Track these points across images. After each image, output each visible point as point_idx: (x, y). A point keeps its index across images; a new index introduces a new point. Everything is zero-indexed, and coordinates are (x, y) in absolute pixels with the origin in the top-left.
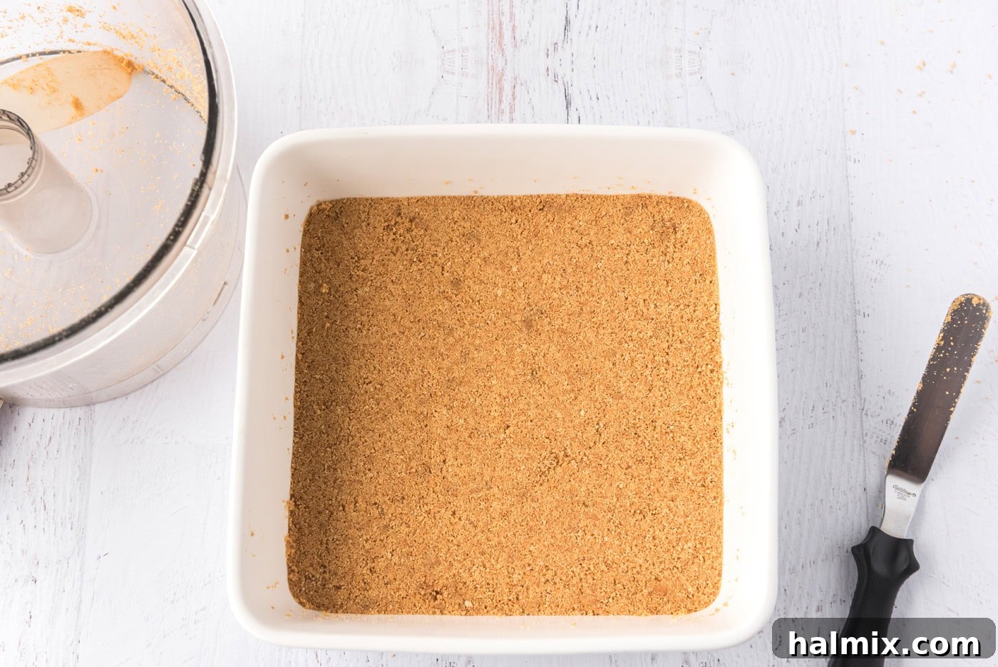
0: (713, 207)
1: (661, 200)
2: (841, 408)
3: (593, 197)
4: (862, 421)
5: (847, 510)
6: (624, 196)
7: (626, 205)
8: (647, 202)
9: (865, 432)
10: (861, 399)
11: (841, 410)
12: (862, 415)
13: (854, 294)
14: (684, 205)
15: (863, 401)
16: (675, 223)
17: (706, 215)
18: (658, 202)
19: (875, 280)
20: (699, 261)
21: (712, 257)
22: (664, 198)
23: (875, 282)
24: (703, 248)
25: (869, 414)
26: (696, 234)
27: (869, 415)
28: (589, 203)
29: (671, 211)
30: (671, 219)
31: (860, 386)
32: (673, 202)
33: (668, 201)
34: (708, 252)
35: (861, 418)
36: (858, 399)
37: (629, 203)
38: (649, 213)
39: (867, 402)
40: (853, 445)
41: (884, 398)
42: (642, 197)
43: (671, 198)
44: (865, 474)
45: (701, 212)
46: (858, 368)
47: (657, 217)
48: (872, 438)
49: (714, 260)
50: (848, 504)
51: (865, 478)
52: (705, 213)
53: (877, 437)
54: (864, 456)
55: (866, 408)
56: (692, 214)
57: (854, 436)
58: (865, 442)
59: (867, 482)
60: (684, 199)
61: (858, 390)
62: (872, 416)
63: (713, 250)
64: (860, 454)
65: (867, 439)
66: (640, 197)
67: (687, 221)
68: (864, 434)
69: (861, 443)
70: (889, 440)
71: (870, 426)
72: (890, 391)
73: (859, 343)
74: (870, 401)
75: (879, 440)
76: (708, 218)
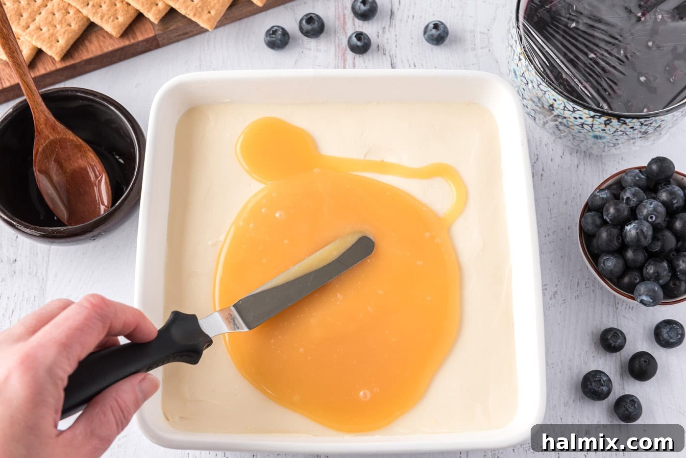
40: (608, 311)
57: (609, 305)
64: (614, 318)
65: (619, 306)
68: (616, 303)
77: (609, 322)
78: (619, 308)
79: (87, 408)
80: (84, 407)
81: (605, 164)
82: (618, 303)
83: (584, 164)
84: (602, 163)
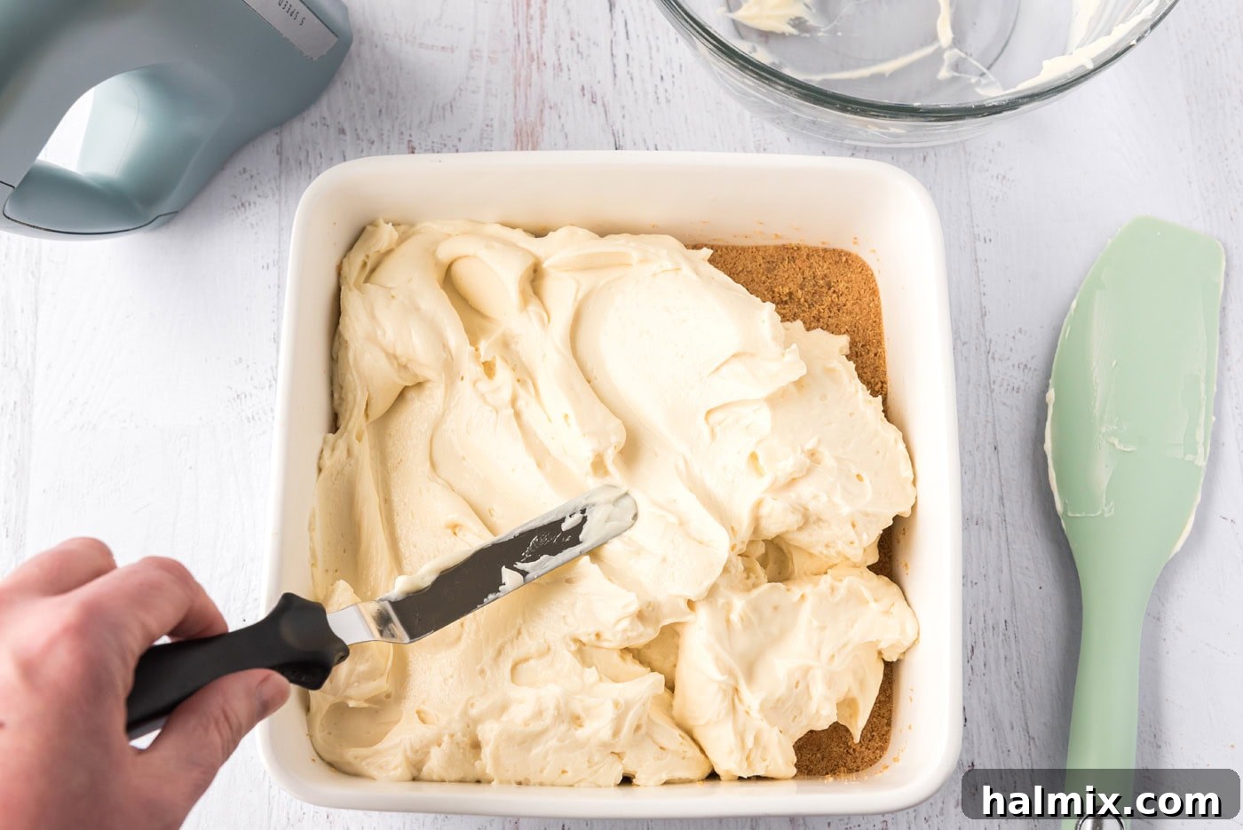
0: (878, 260)
1: (812, 253)
2: (962, 352)
3: (726, 249)
4: (988, 367)
5: (975, 474)
6: (765, 247)
7: (769, 259)
8: (795, 255)
9: (992, 379)
10: (986, 340)
11: (962, 355)
12: (987, 359)
13: (971, 216)
14: (842, 259)
15: (988, 344)
16: (830, 281)
17: (869, 272)
18: (808, 255)
19: (997, 198)
20: (860, 328)
21: (877, 323)
22: (816, 250)
23: (996, 201)
24: (865, 312)
25: (997, 356)
26: (857, 295)
27: (997, 360)
28: (721, 256)
29: (825, 267)
30: (825, 275)
31: (983, 326)
32: (828, 255)
33: (821, 253)
34: (872, 316)
35: (987, 362)
36: (982, 341)
37: (771, 256)
38: (798, 269)
39: (993, 342)
40: (978, 396)
41: (1014, 338)
42: (787, 248)
43: (825, 250)
44: (994, 429)
45: (864, 268)
46: (981, 303)
47: (807, 274)
48: (1001, 386)
49: (879, 327)
50: (975, 466)
51: (995, 435)
52: (868, 269)
53: (1008, 385)
54: (993, 409)
55: (992, 351)
56: (851, 270)
57: (979, 385)
58: (992, 391)
59: (998, 439)
60: (842, 251)
61: (982, 329)
62: (1000, 360)
63: (878, 314)
64: (987, 406)
65: (996, 387)
66: (785, 248)
67: (846, 278)
68: (992, 382)
69: (989, 393)
70: (1022, 388)
71: (999, 372)
72: (1021, 329)
73: (980, 274)
74: (996, 342)
75: (1010, 388)
76: (872, 275)
77: (979, 413)
78: (996, 391)
79: (167, 722)
80: (162, 721)
81: (970, 154)
82: (994, 382)
83: (935, 155)
84: (965, 152)
